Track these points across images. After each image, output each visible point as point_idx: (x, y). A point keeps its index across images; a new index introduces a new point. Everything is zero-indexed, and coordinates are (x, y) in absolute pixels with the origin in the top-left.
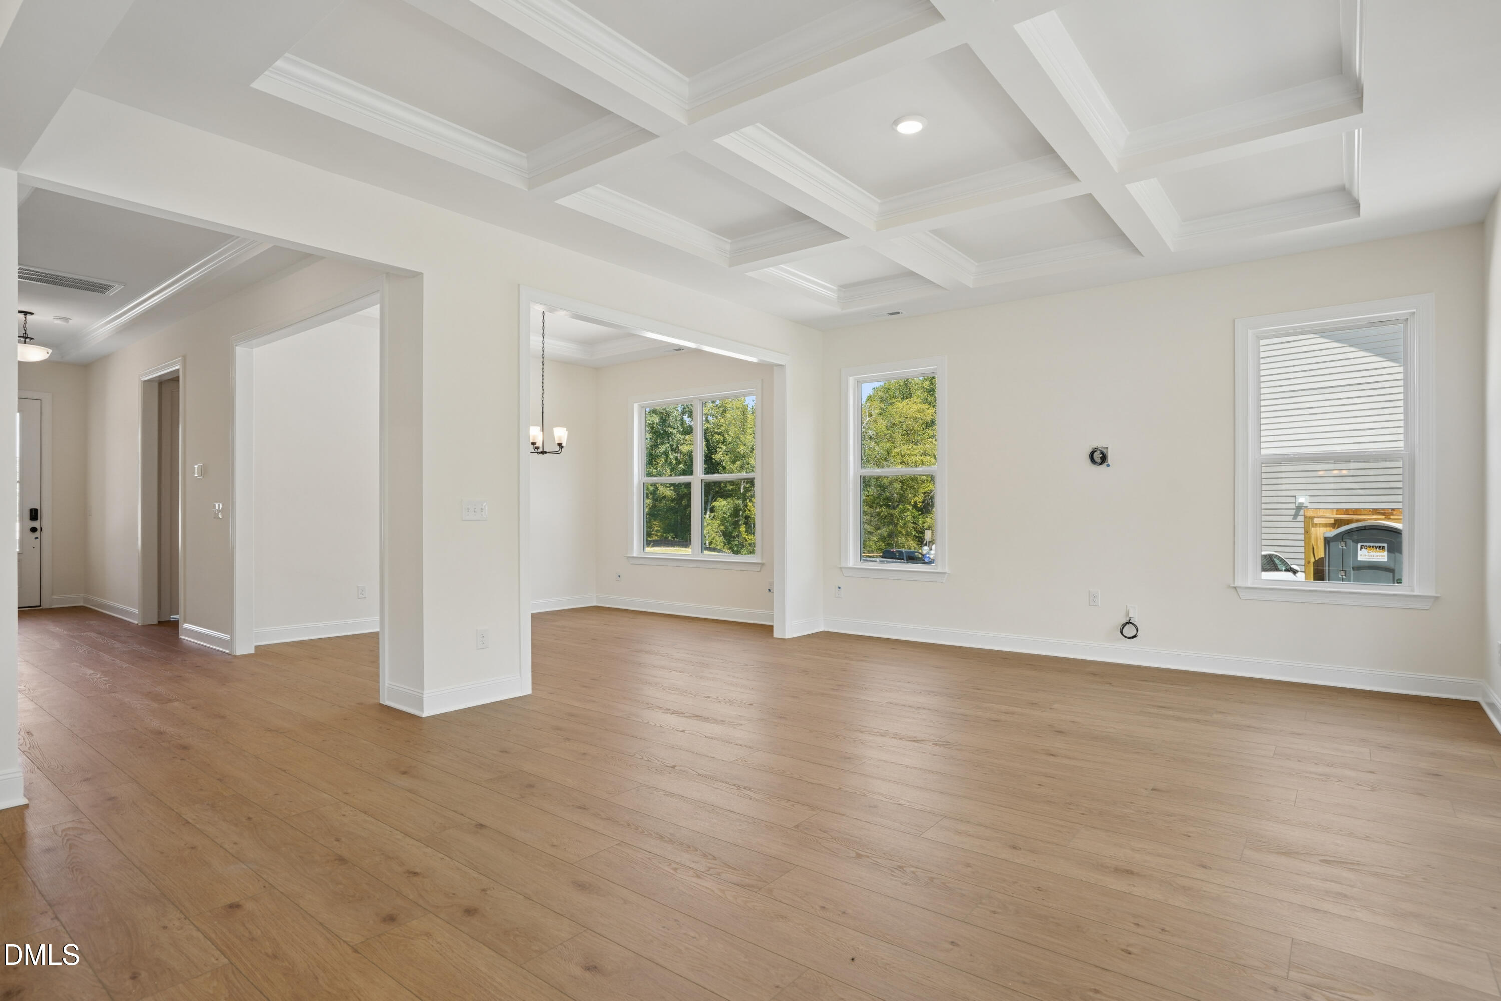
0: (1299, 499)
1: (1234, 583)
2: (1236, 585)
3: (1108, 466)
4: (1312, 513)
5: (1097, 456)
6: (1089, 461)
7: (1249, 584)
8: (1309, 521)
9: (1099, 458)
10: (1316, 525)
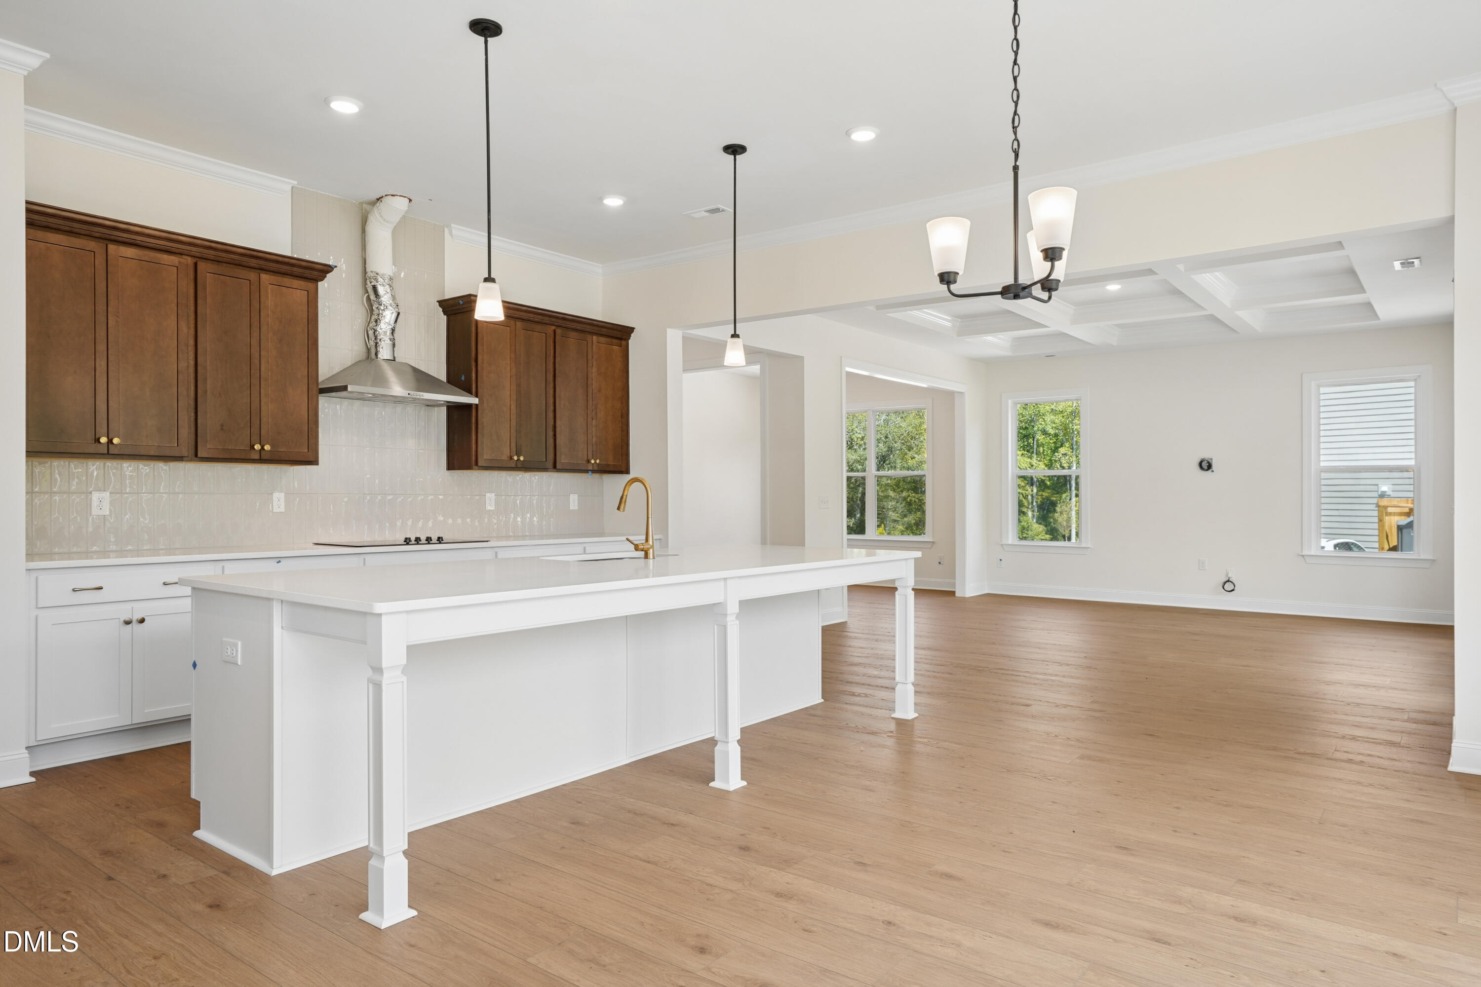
0: (1381, 487)
1: (1302, 552)
2: (1303, 554)
3: (1213, 471)
4: (1386, 503)
5: (1205, 465)
6: (1198, 467)
7: (1313, 553)
8: (1382, 511)
9: (1206, 466)
10: (1390, 514)
